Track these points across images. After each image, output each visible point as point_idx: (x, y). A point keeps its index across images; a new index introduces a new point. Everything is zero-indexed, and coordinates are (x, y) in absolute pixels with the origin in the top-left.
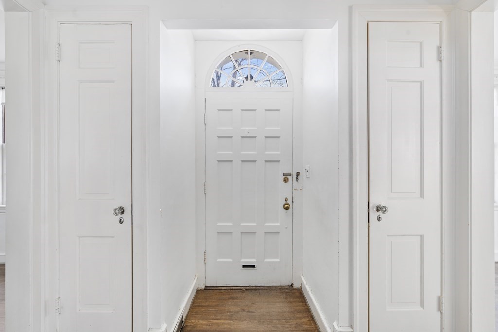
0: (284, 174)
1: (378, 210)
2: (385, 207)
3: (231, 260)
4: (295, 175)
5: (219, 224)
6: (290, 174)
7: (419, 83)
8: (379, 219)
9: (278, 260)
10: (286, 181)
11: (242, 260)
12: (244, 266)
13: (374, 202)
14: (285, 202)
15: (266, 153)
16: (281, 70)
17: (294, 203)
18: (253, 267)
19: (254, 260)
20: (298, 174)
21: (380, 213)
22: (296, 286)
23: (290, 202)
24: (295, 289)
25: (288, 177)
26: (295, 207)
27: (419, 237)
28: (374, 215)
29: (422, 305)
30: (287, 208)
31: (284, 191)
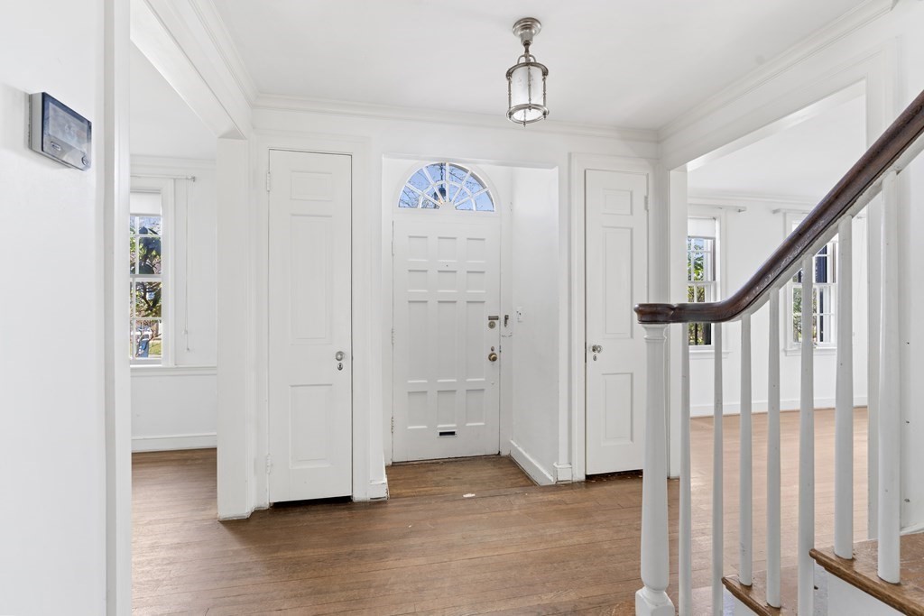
0: (490, 318)
1: (594, 350)
2: (599, 346)
3: (425, 427)
4: (503, 319)
5: (410, 382)
6: (497, 318)
7: (629, 231)
8: (595, 359)
9: (483, 424)
10: (492, 326)
11: (440, 426)
12: (441, 434)
13: (590, 343)
14: (491, 352)
15: (469, 291)
16: (486, 190)
17: (502, 353)
18: (453, 433)
19: (454, 425)
20: (506, 318)
21: (596, 353)
22: (504, 453)
23: (496, 351)
24: (503, 457)
25: (495, 321)
26: (502, 358)
27: (629, 376)
28: (590, 355)
29: (632, 439)
30: (494, 359)
31: (490, 338)
